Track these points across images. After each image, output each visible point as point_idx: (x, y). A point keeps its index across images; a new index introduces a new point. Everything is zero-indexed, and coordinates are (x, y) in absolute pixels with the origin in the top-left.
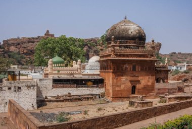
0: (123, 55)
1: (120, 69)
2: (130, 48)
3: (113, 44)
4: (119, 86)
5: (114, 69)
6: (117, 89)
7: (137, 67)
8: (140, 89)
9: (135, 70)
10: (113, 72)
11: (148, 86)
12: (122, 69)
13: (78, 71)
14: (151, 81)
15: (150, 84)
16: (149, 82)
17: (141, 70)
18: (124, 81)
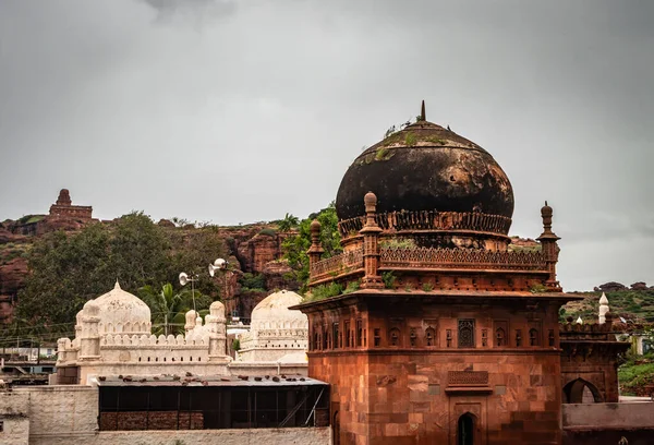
0: (418, 277)
1: (405, 338)
2: (444, 245)
3: (369, 225)
4: (401, 418)
5: (377, 341)
6: (392, 429)
7: (478, 330)
8: (495, 433)
9: (472, 344)
10: (371, 353)
11: (531, 415)
12: (413, 340)
13: (209, 350)
14: (542, 394)
15: (537, 406)
16: (533, 397)
17: (498, 342)
18: (422, 393)
